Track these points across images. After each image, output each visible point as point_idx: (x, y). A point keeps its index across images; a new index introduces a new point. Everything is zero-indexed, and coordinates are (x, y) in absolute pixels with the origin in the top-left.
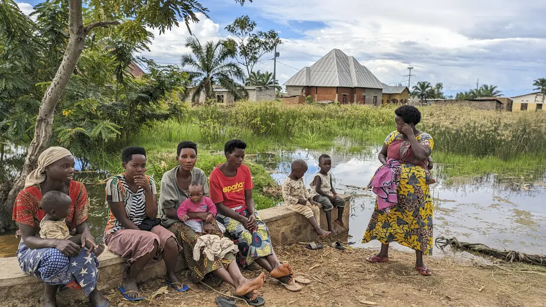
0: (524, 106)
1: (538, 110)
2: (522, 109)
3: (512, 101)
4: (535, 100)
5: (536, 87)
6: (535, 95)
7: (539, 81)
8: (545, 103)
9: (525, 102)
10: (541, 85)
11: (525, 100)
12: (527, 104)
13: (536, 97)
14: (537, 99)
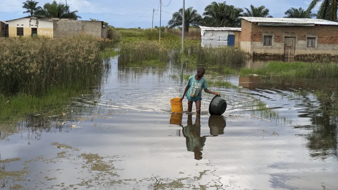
0: (20, 31)
1: (34, 35)
2: (18, 34)
3: (8, 25)
4: (30, 25)
5: (26, 10)
6: (29, 19)
7: (27, 3)
8: (38, 27)
9: (20, 26)
10: (30, 8)
11: (20, 24)
12: (23, 28)
13: (30, 21)
14: (32, 23)
